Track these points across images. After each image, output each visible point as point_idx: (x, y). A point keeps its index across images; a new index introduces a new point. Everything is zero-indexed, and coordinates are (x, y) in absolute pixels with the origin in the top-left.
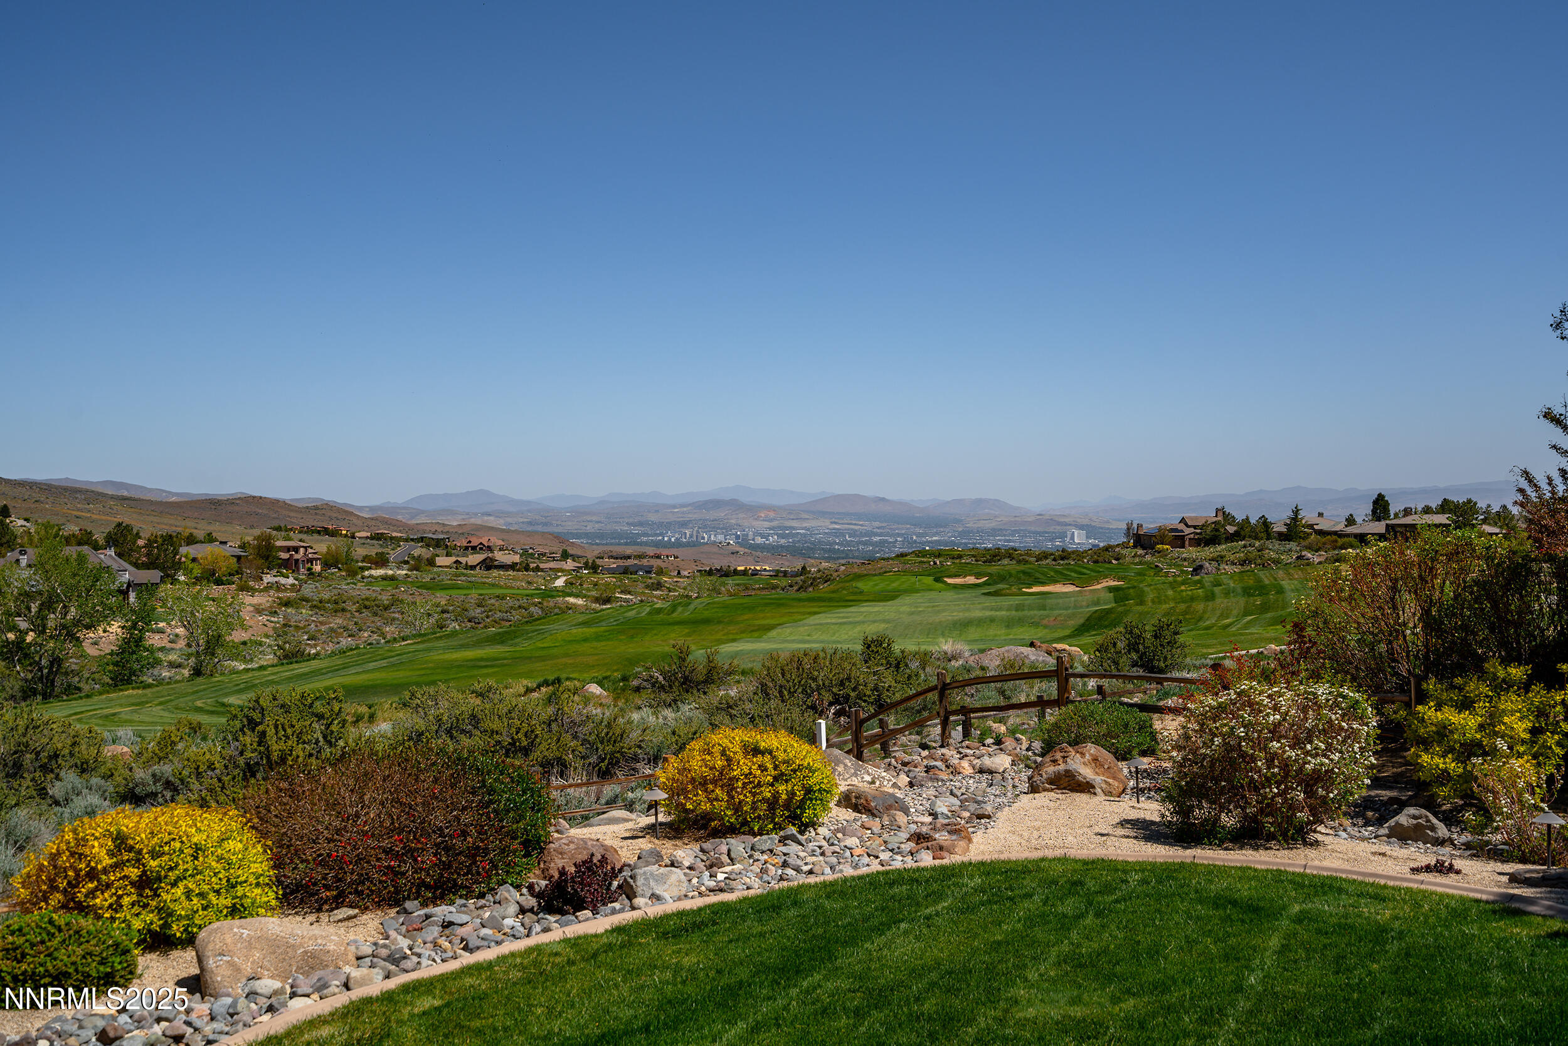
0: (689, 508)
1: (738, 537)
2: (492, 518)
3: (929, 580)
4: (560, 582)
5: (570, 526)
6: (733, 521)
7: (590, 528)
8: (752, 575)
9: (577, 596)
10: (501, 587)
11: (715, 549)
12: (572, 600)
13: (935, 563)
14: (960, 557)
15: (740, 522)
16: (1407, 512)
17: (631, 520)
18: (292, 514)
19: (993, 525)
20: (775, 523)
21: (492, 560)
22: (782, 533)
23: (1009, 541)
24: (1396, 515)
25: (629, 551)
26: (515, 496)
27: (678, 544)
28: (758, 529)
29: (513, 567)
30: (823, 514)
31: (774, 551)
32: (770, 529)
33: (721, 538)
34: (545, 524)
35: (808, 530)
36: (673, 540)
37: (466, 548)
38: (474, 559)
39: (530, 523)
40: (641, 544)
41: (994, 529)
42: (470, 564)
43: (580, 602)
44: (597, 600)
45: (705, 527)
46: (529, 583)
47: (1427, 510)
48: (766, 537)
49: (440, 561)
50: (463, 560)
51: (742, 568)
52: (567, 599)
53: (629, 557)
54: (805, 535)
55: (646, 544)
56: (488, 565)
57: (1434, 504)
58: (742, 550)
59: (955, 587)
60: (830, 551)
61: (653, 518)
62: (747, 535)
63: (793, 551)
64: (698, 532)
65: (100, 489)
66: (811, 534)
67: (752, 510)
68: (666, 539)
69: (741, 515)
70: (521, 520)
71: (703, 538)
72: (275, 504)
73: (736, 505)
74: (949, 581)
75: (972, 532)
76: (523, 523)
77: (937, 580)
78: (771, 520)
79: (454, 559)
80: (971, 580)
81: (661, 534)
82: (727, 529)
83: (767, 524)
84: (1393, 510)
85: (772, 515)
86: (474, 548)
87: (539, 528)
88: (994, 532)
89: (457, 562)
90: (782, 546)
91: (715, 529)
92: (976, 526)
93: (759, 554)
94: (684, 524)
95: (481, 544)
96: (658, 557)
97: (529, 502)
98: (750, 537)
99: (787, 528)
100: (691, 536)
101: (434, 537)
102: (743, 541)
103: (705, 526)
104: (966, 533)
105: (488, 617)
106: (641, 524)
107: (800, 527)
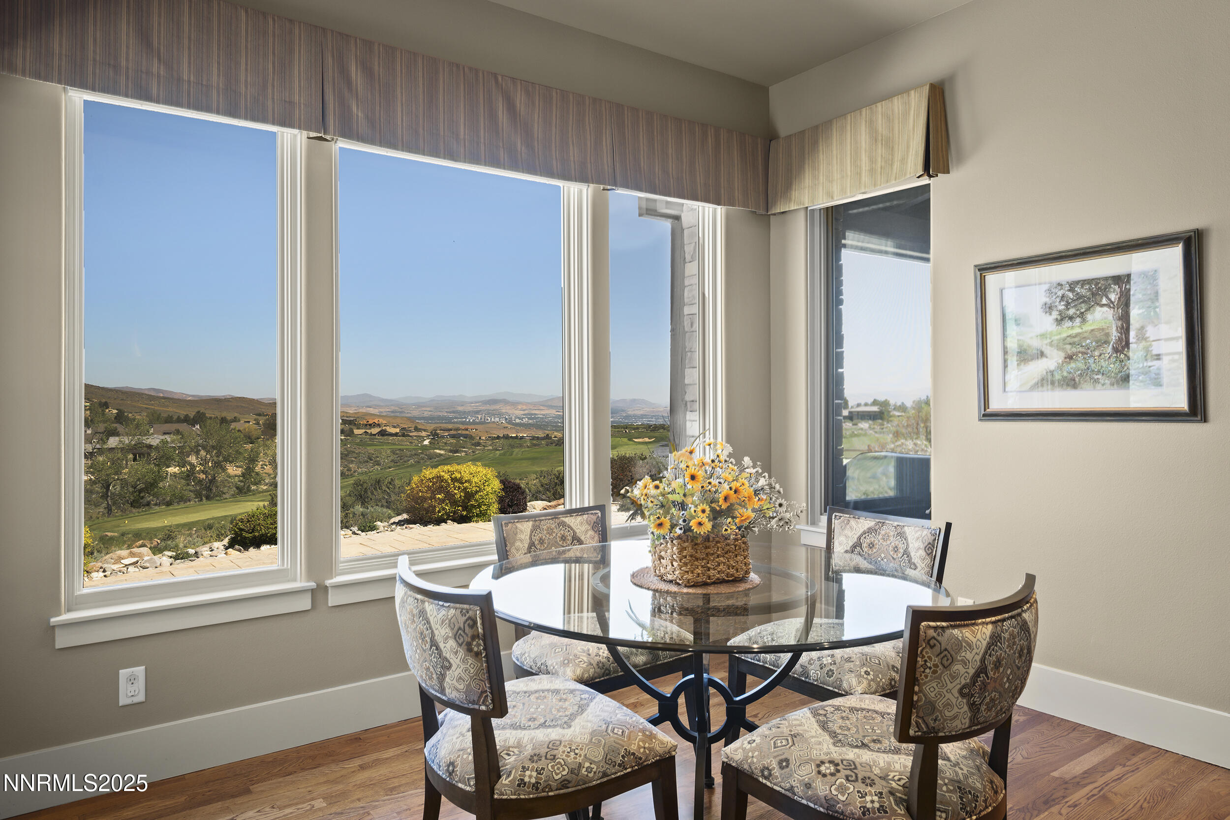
0: (480, 404)
1: (506, 419)
2: (371, 409)
3: (625, 440)
4: (426, 442)
5: (415, 413)
6: (504, 411)
7: (426, 414)
8: (520, 439)
9: (440, 449)
10: (397, 445)
11: (495, 426)
12: (438, 451)
13: (626, 431)
14: (638, 428)
15: (507, 411)
16: (859, 405)
17: (448, 410)
18: (262, 407)
19: (641, 412)
20: (526, 412)
21: (385, 431)
22: (530, 416)
23: (649, 421)
24: (852, 407)
25: (450, 426)
26: (385, 397)
27: (474, 423)
28: (516, 413)
29: (396, 435)
30: (551, 407)
31: (527, 426)
32: (524, 415)
33: (497, 419)
34: (401, 412)
35: (544, 415)
36: (471, 421)
37: (366, 425)
38: (375, 431)
39: (392, 412)
40: (454, 423)
41: (642, 415)
42: (373, 433)
43: (442, 452)
44: (451, 451)
45: (489, 414)
46: (411, 443)
47: (866, 405)
48: (521, 419)
49: (356, 432)
50: (369, 431)
51: (514, 435)
52: (435, 451)
53: (451, 430)
54: (542, 418)
55: (457, 423)
56: (383, 433)
57: (870, 401)
58: (509, 426)
59: (640, 443)
60: (555, 426)
61: (460, 408)
62: (511, 418)
63: (538, 426)
64: (485, 416)
65: (147, 392)
66: (545, 418)
67: (514, 404)
68: (467, 420)
69: (508, 407)
70: (388, 410)
71: (488, 420)
72: (252, 401)
73: (505, 402)
74: (636, 440)
75: (630, 416)
76: (389, 411)
77: (630, 440)
78: (524, 410)
79: (364, 431)
80: (647, 440)
81: (465, 418)
82: (500, 415)
83: (522, 412)
84: (850, 404)
85: (525, 407)
86: (370, 425)
87: (398, 414)
88: (642, 416)
89: (366, 432)
90: (530, 424)
91: (494, 415)
92: (633, 413)
93: (518, 428)
94: (478, 412)
95: (374, 422)
96: (467, 430)
97: (391, 400)
98: (513, 419)
99: (532, 414)
100: (481, 419)
101: (347, 419)
102: (510, 422)
103: (491, 413)
104: (627, 417)
105: (401, 459)
106: (454, 412)
107: (541, 413)
